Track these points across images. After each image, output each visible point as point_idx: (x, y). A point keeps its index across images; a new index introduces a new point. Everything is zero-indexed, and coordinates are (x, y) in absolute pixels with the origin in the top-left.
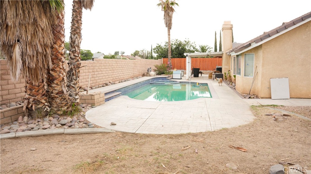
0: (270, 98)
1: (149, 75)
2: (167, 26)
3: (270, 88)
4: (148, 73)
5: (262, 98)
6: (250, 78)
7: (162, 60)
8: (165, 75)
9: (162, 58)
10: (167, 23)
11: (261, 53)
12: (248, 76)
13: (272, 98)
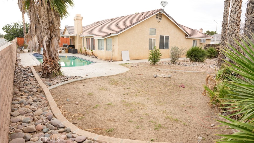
0: (122, 61)
1: (23, 52)
2: (21, 11)
3: (121, 56)
4: (22, 50)
5: (118, 61)
6: (110, 51)
7: (16, 39)
8: (35, 52)
9: (16, 37)
10: (21, 8)
11: (116, 39)
12: (109, 50)
13: (123, 61)
